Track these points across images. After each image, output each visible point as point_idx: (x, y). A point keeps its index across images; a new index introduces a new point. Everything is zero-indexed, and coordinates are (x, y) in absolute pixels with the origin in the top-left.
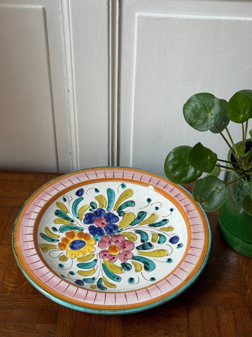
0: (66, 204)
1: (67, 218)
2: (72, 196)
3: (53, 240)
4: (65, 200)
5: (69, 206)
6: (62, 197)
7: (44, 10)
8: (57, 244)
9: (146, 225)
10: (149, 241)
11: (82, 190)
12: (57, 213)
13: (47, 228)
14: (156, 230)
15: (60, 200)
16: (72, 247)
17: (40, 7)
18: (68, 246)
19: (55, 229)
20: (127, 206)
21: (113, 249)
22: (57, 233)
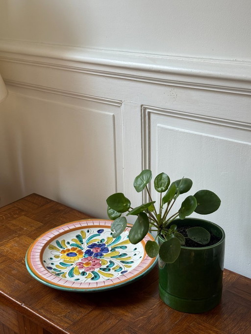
0: (87, 234)
1: (81, 241)
2: (94, 231)
3: (61, 247)
4: (88, 231)
5: (88, 235)
6: (87, 229)
7: (114, 116)
8: (61, 249)
9: (119, 261)
10: (111, 268)
11: (103, 230)
12: (77, 237)
13: (64, 241)
14: (121, 265)
15: (86, 230)
16: (68, 255)
17: (112, 114)
18: (66, 253)
19: (68, 243)
20: (121, 248)
21: (87, 264)
22: (68, 245)
